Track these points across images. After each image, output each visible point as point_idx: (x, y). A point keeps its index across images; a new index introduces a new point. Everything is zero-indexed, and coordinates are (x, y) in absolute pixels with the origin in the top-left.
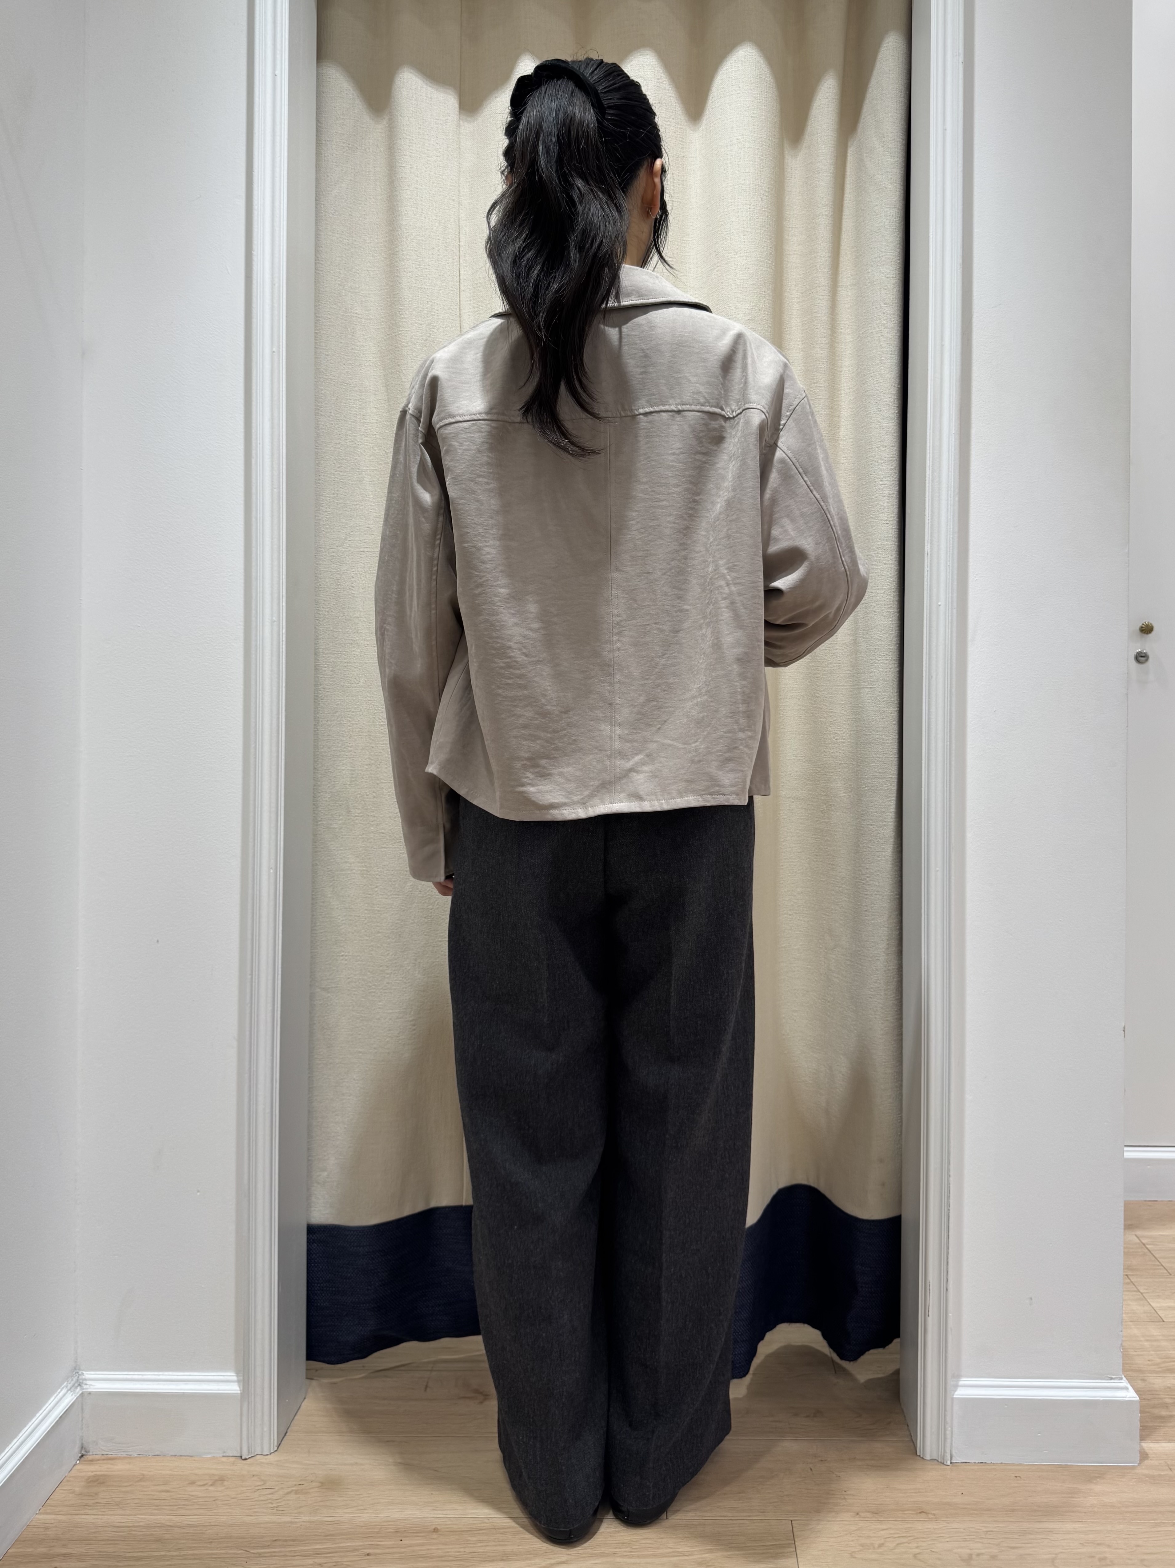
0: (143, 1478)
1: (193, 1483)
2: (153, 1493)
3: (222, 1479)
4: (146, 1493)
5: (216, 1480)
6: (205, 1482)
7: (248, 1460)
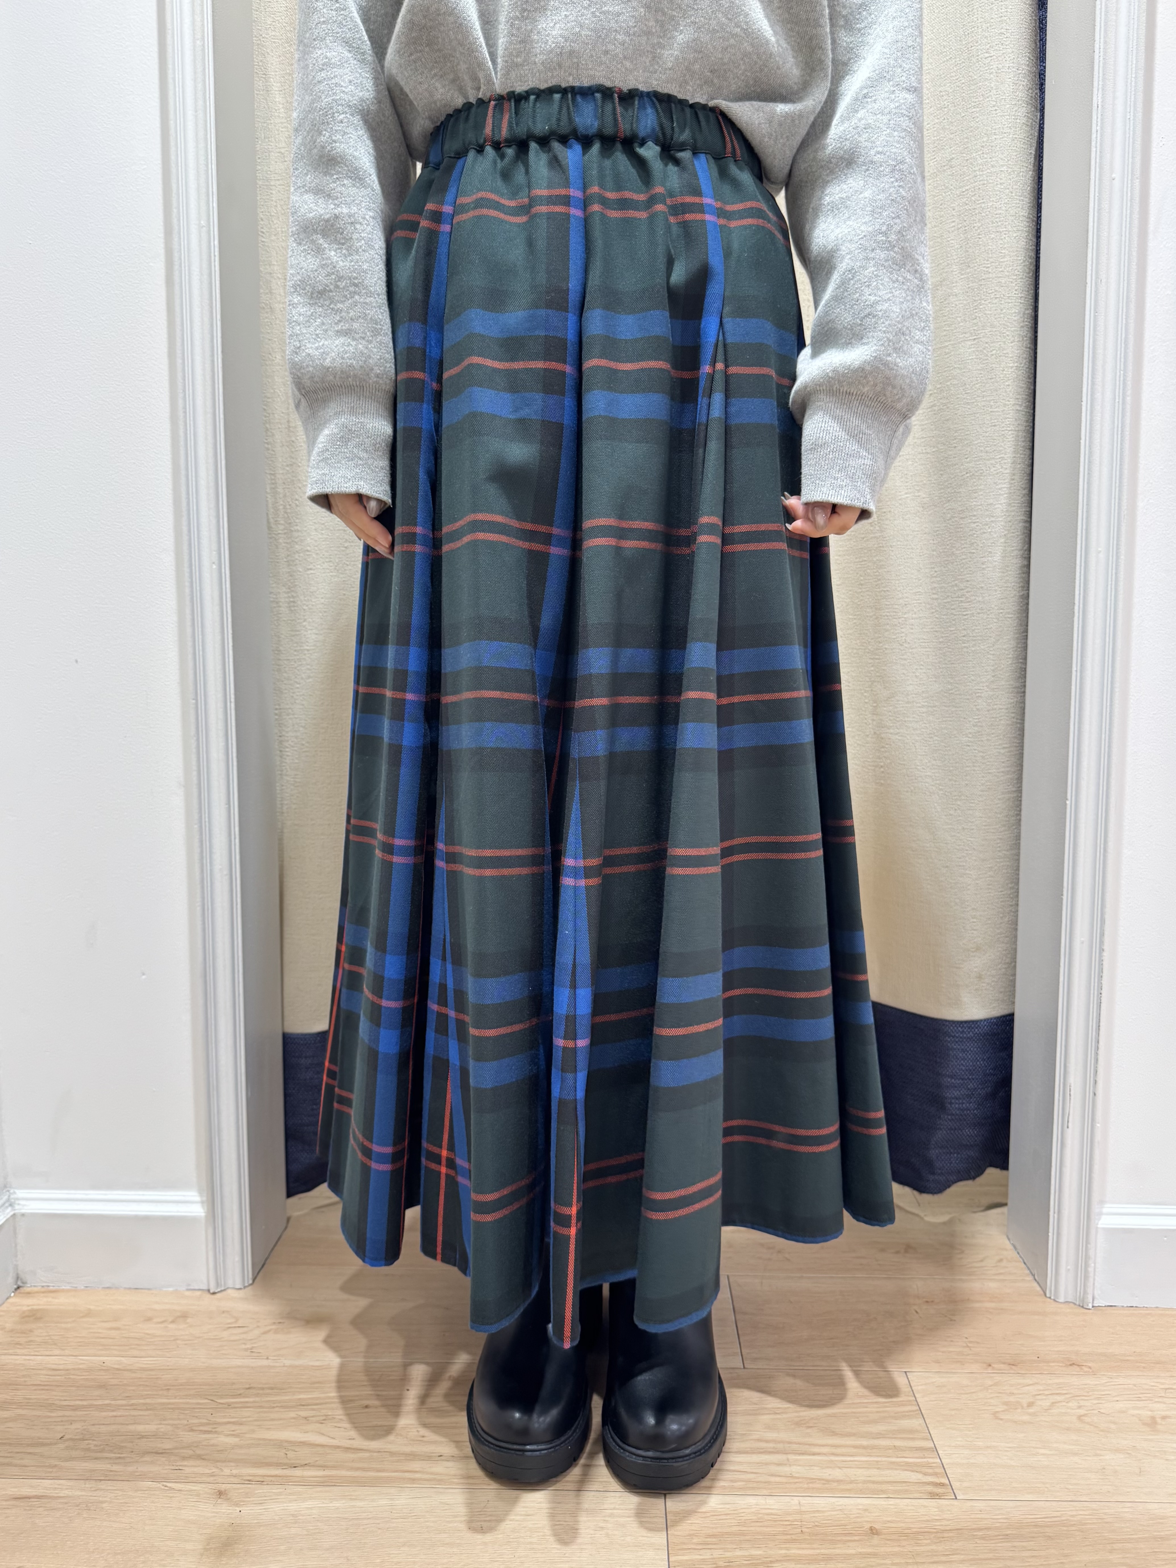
0: (89, 1314)
1: (149, 1319)
2: (100, 1331)
3: (184, 1316)
4: (92, 1331)
5: (179, 1317)
6: (163, 1319)
7: (218, 1295)
